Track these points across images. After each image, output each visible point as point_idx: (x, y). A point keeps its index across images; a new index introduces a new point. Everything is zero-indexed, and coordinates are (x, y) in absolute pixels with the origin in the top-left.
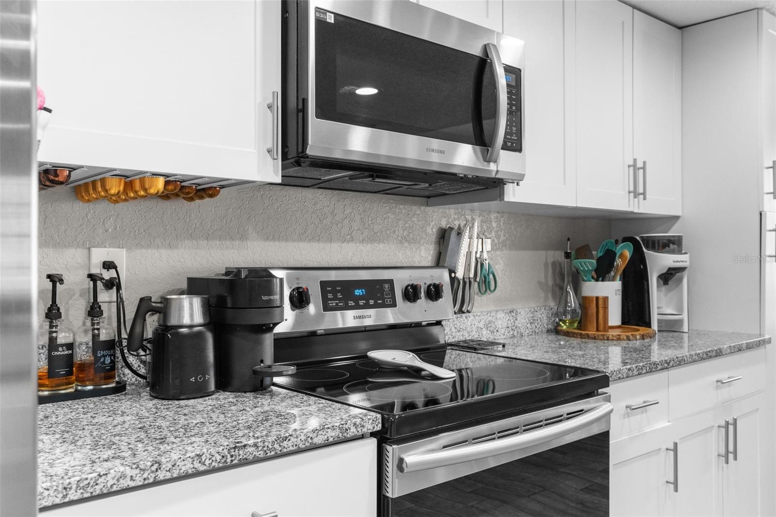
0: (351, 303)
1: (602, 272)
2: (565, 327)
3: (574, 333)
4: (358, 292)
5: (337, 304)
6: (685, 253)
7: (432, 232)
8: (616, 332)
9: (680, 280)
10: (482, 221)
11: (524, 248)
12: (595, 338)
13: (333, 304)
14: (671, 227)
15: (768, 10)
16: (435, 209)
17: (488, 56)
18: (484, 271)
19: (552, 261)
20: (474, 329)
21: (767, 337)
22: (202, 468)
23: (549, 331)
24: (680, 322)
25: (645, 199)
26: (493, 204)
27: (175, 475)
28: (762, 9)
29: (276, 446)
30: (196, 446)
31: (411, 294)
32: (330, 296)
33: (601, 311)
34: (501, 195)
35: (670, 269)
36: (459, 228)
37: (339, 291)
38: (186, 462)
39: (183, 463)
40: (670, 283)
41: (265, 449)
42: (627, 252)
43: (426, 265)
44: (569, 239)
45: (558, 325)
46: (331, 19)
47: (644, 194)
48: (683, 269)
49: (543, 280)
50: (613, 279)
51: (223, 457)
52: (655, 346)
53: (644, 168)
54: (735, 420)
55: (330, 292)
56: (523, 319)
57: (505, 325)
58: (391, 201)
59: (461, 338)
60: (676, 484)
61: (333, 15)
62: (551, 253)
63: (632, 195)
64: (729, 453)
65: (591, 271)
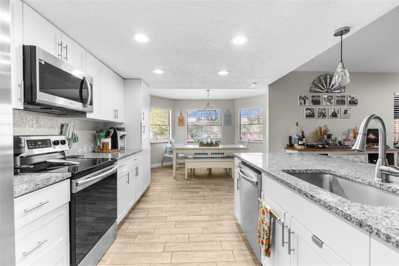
0: (37, 147)
1: (106, 136)
2: (96, 150)
3: (100, 152)
4: (39, 143)
5: (32, 147)
6: (126, 131)
7: (59, 125)
8: (110, 151)
9: (125, 138)
10: (74, 122)
11: (85, 130)
12: (106, 152)
13: (31, 147)
14: (122, 125)
15: (142, 80)
16: (60, 118)
17: (85, 80)
18: (75, 136)
19: (92, 133)
20: (72, 152)
21: (142, 149)
22: (27, 192)
23: (92, 152)
24: (124, 147)
25: (117, 118)
26: (83, 119)
27: (20, 195)
28: (141, 79)
29: (47, 183)
30: (25, 186)
31: (56, 143)
32: (30, 144)
33: (107, 146)
34: (85, 116)
35: (123, 135)
36: (67, 124)
37: (33, 143)
38: (23, 191)
39: (22, 191)
40: (122, 138)
41: (44, 184)
42: (112, 131)
43: (58, 135)
44: (97, 128)
45: (94, 150)
46: (43, 63)
47: (117, 117)
48: (125, 135)
49: (90, 138)
50: (109, 138)
51: (33, 188)
52: (119, 153)
53: (117, 111)
54: (138, 167)
55: (30, 143)
56: (85, 149)
57: (81, 151)
58: (46, 115)
59: (69, 155)
60: (128, 182)
61: (44, 62)
62: (92, 131)
63: (115, 117)
64: (137, 174)
65: (103, 136)
